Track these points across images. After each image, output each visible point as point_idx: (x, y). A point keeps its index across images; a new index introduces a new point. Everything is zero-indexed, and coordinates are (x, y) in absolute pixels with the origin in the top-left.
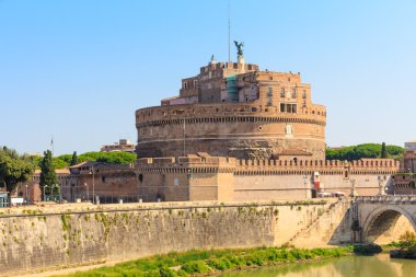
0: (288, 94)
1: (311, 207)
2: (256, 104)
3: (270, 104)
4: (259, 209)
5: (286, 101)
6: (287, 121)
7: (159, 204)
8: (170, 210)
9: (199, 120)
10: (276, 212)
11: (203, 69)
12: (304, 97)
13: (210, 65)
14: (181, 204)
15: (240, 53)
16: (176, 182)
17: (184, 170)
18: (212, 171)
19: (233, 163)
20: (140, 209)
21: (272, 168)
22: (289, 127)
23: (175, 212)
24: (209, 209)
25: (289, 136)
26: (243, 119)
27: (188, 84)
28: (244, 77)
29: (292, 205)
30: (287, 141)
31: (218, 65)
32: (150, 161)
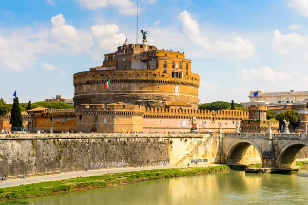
0: (177, 66)
1: (193, 139)
2: (156, 72)
3: (165, 72)
4: (160, 140)
5: (175, 70)
6: (176, 83)
7: (95, 135)
8: (103, 139)
9: (118, 81)
10: (171, 142)
11: (119, 48)
12: (187, 68)
13: (125, 45)
14: (110, 135)
15: (144, 38)
16: (105, 121)
17: (111, 114)
18: (129, 114)
19: (142, 109)
20: (83, 138)
21: (166, 114)
22: (177, 87)
23: (106, 140)
24: (128, 138)
25: (177, 94)
26: (147, 82)
27: (109, 58)
28: (147, 53)
29: (181, 138)
30: (176, 96)
31: (130, 45)
32: (87, 106)
